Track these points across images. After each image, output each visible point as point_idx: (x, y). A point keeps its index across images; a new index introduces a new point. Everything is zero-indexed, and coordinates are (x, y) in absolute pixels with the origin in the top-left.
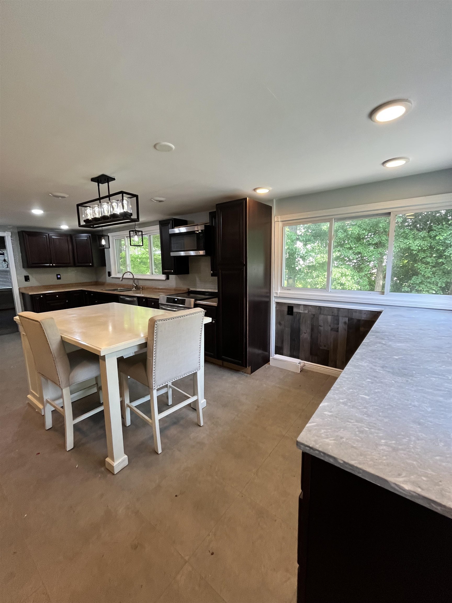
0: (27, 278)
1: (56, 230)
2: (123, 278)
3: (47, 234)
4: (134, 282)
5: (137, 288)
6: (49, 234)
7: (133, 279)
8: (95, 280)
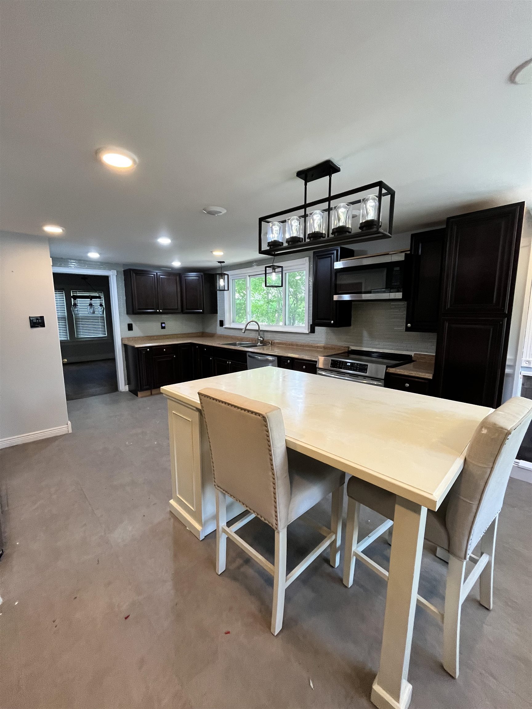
0: (130, 327)
1: (163, 268)
2: (246, 330)
3: (155, 273)
4: (259, 334)
5: (264, 343)
6: (157, 273)
7: (258, 331)
8: (201, 330)
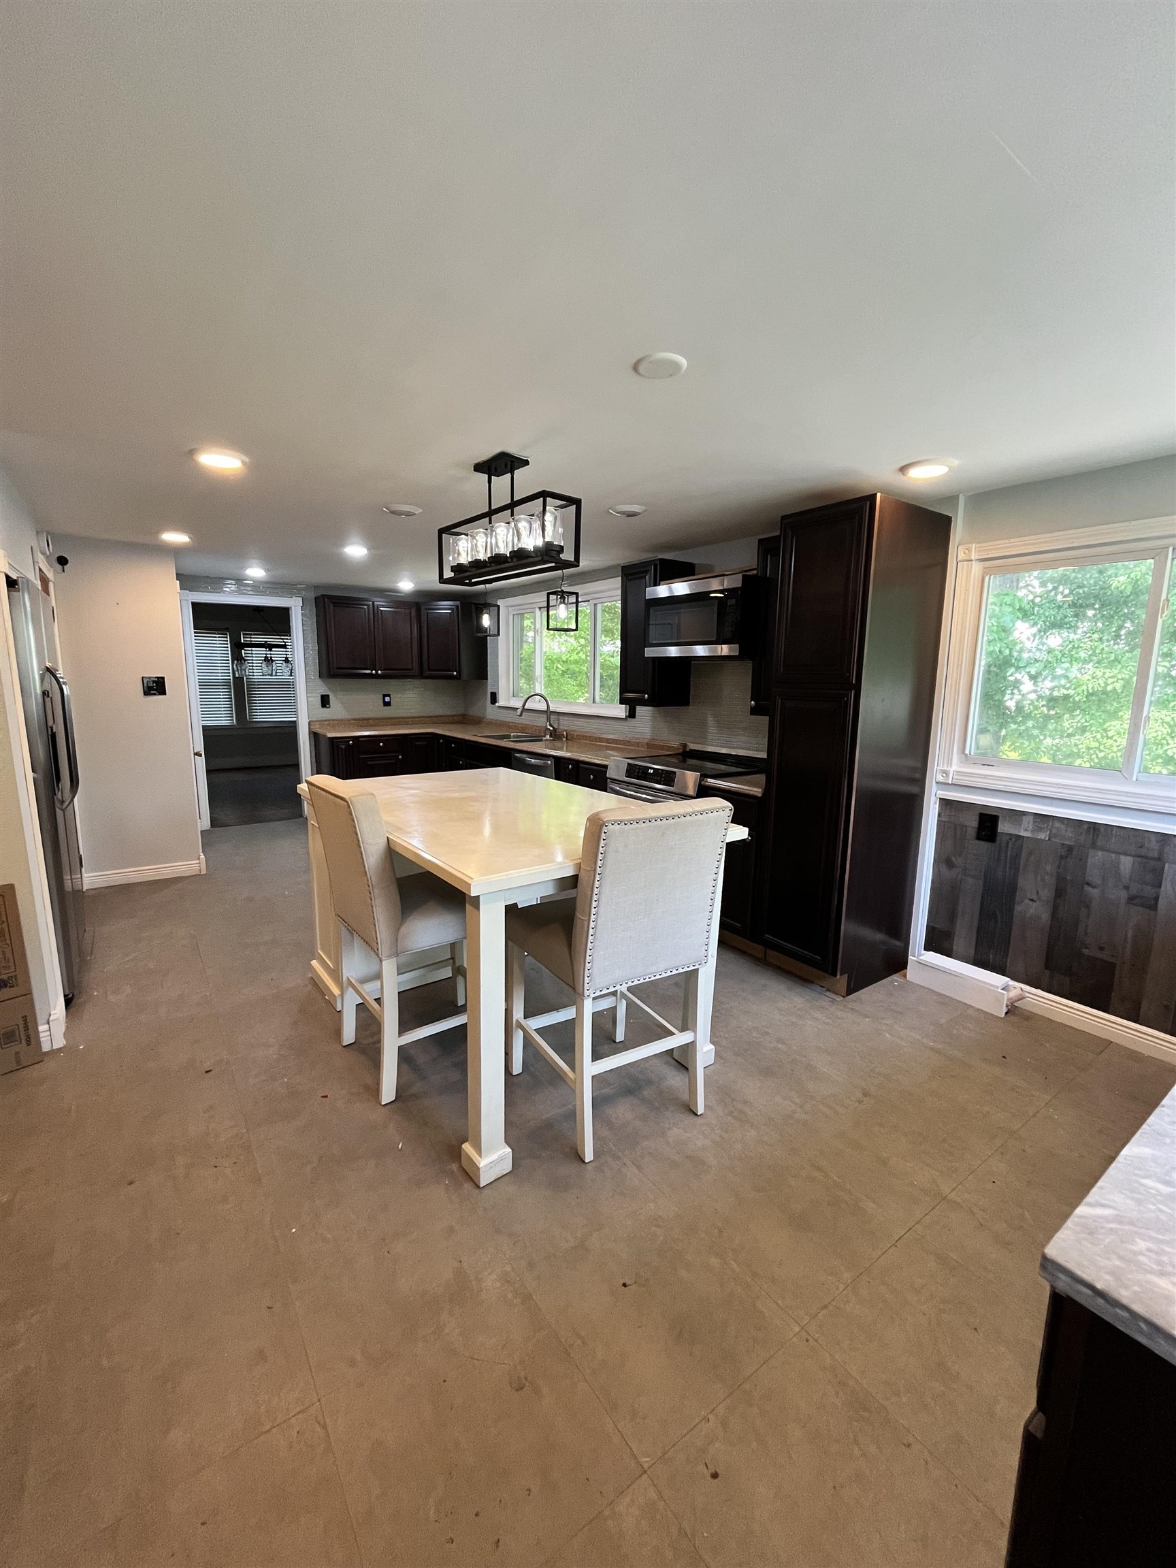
0: (325, 701)
1: (387, 593)
2: (524, 710)
3: (371, 603)
4: (548, 719)
5: (556, 735)
6: (373, 602)
7: (548, 713)
8: (461, 711)
